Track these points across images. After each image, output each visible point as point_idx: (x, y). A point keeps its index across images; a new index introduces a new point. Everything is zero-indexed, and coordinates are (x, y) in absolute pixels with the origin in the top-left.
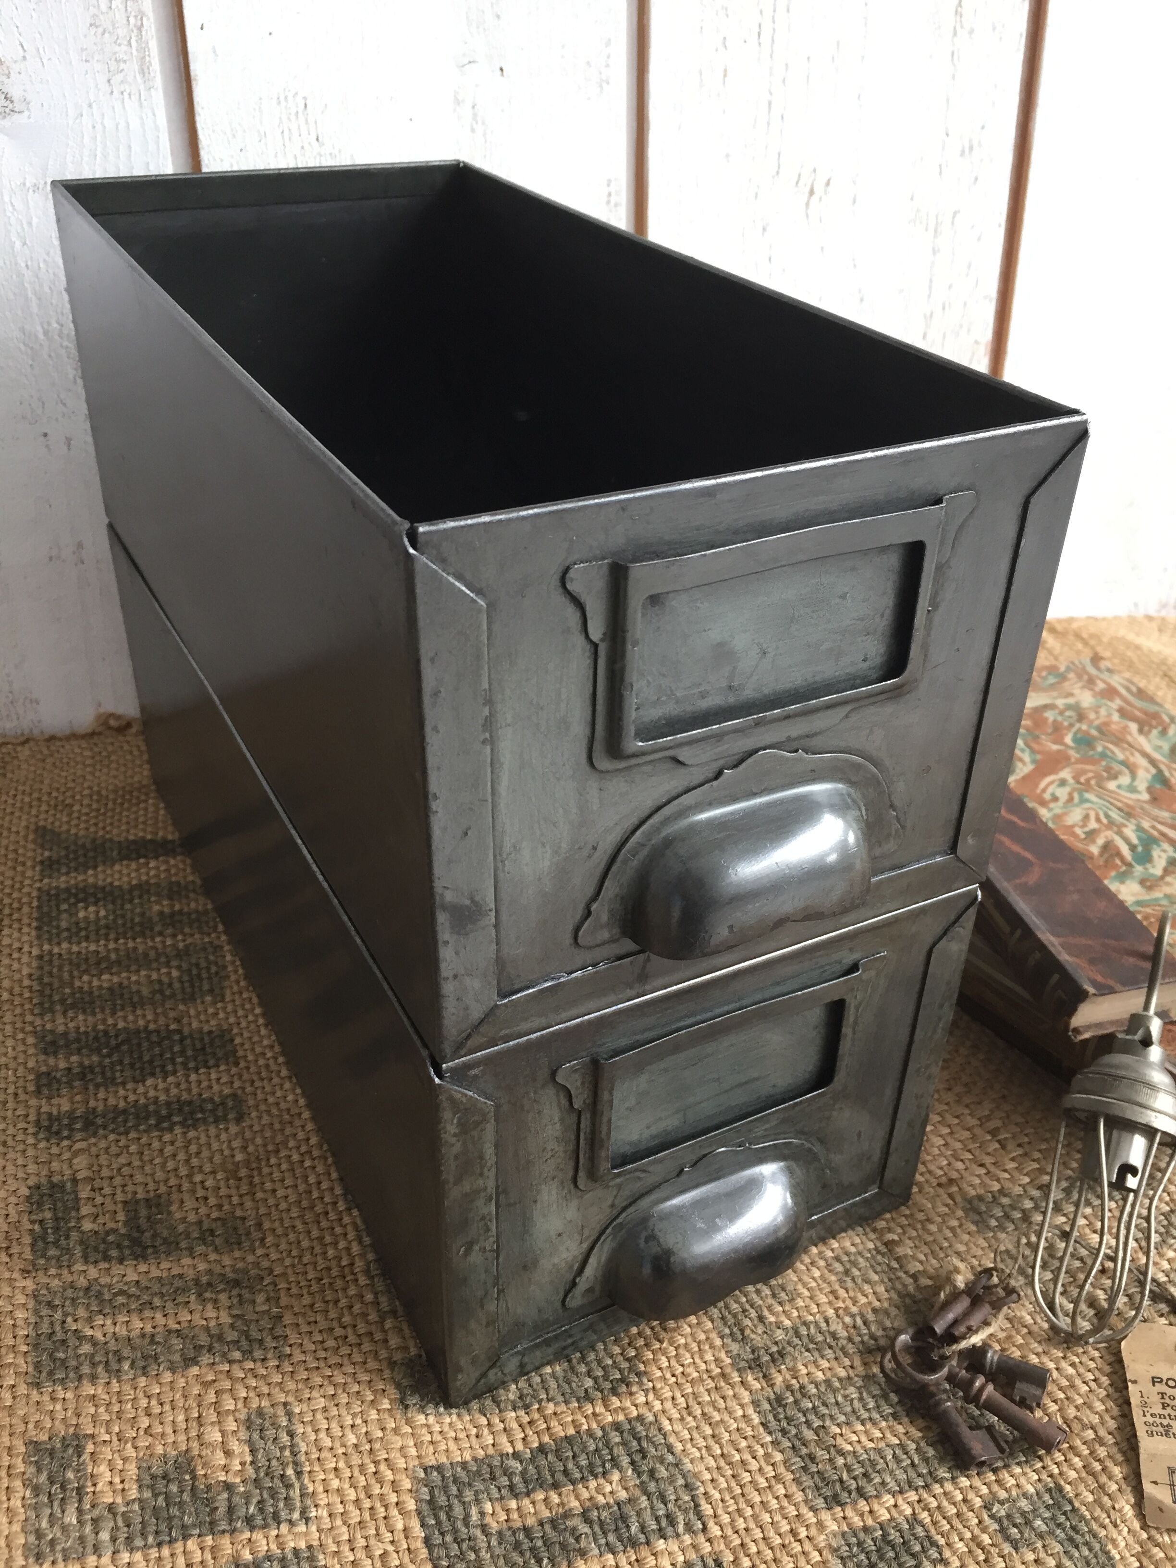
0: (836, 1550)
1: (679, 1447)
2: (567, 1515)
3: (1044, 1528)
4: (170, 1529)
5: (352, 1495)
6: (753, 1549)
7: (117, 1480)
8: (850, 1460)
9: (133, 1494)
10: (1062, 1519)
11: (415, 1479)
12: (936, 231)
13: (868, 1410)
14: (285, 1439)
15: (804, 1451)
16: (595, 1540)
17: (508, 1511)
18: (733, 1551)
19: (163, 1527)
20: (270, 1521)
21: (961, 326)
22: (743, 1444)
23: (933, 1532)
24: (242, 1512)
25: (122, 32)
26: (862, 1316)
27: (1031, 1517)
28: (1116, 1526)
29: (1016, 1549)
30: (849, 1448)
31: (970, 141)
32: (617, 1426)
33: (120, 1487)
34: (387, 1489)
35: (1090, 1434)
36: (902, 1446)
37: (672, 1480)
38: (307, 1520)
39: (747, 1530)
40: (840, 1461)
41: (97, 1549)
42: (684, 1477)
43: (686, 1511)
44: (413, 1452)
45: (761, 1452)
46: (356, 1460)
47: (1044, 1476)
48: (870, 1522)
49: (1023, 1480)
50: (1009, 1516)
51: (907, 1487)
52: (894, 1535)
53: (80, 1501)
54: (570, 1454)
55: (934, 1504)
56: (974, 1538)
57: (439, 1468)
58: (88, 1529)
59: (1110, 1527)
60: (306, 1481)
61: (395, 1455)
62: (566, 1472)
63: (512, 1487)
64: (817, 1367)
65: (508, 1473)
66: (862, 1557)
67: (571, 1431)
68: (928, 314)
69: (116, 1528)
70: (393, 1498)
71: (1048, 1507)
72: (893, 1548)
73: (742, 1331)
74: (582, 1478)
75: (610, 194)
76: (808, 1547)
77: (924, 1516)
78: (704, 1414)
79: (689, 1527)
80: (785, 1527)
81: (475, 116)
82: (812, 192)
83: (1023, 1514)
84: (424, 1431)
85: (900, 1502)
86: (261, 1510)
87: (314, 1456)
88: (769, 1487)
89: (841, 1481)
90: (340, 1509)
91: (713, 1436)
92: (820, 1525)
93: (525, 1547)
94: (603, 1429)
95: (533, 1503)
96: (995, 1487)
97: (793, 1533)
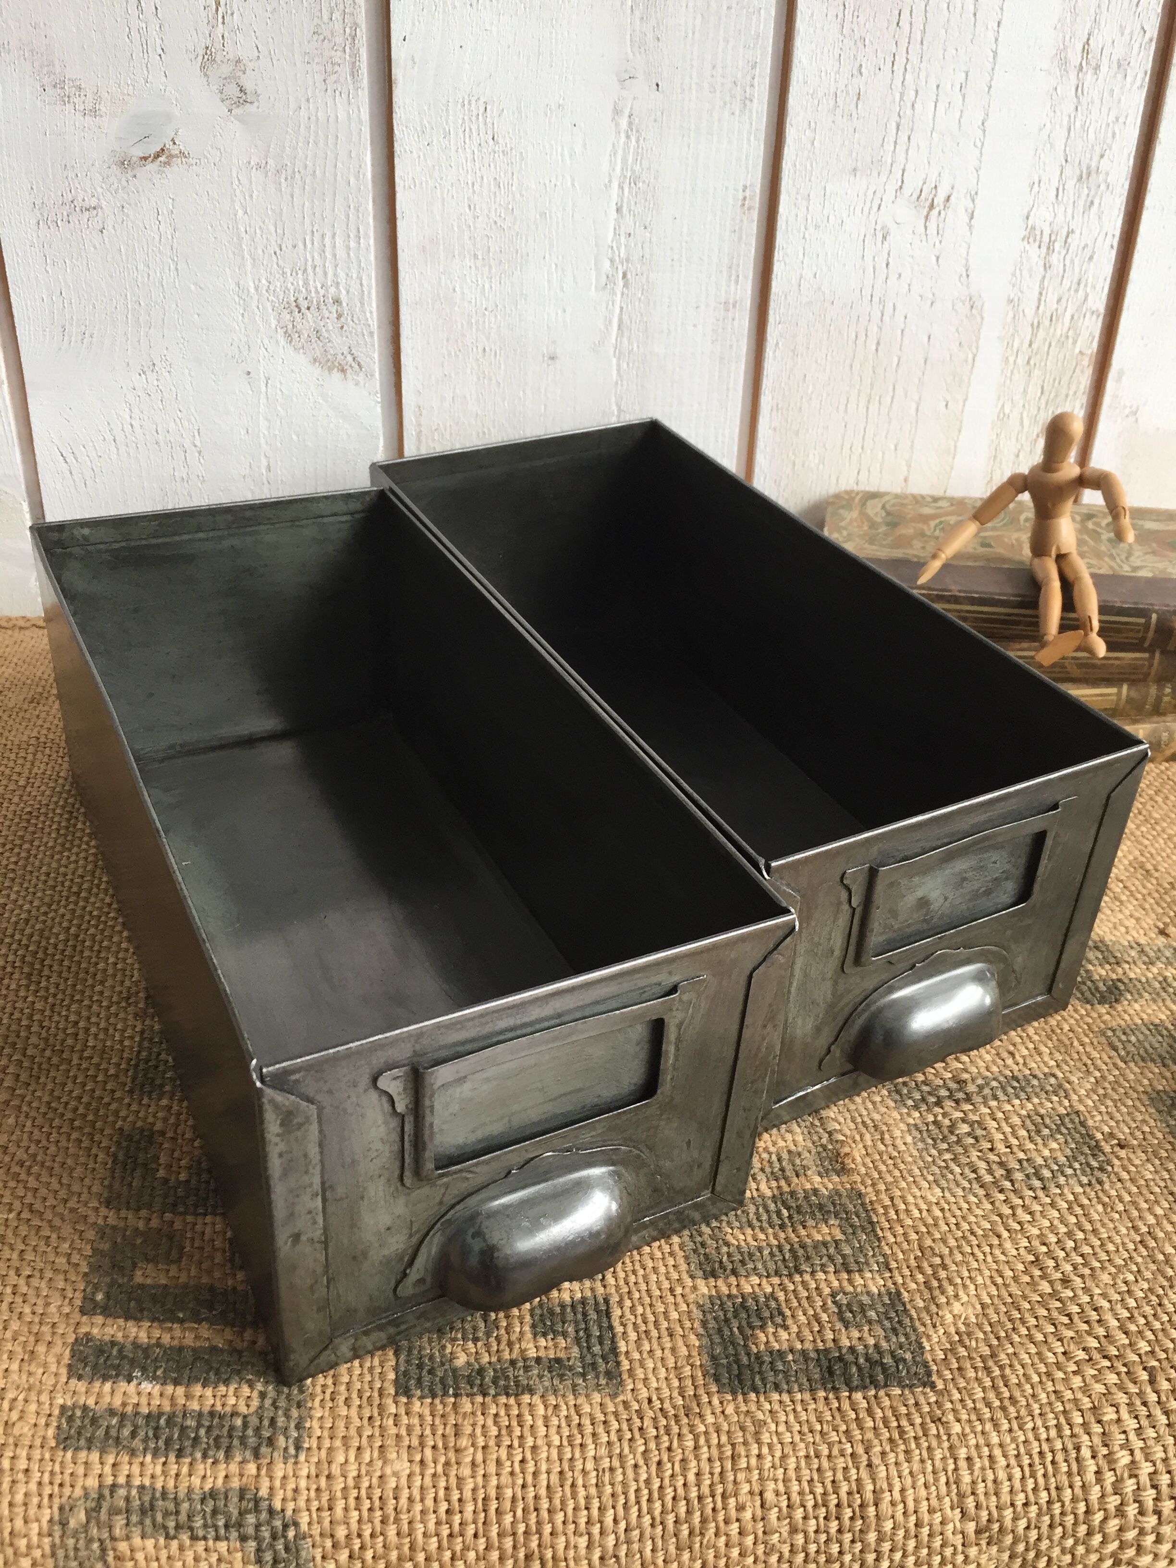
0: (703, 1306)
3: (875, 1318)
6: (636, 1295)
7: (174, 1165)
8: (733, 1249)
9: (184, 1176)
10: (893, 1315)
12: (1048, 248)
13: (760, 1220)
15: (698, 1239)
18: (621, 1295)
19: (201, 1203)
21: (1067, 337)
23: (784, 1305)
25: (339, 40)
27: (867, 1308)
28: (934, 1326)
29: (847, 1328)
30: (735, 1243)
31: (1089, 168)
33: (175, 1169)
35: (938, 1260)
36: (779, 1246)
39: (636, 1283)
40: (725, 1249)
47: (889, 1283)
48: (734, 1291)
49: (870, 1283)
50: (849, 1304)
51: (773, 1273)
52: (750, 1303)
55: (791, 1287)
56: (815, 1315)
59: (930, 1326)
66: (721, 1313)
68: (1036, 324)
71: (884, 1305)
72: (747, 1311)
75: (745, 199)
76: (679, 1299)
77: (781, 1296)
80: (666, 1285)
81: (630, 124)
82: (932, 206)
83: (861, 1304)
85: (764, 1282)
89: (721, 1262)
92: (695, 1288)
96: (845, 1284)
97: (672, 1290)
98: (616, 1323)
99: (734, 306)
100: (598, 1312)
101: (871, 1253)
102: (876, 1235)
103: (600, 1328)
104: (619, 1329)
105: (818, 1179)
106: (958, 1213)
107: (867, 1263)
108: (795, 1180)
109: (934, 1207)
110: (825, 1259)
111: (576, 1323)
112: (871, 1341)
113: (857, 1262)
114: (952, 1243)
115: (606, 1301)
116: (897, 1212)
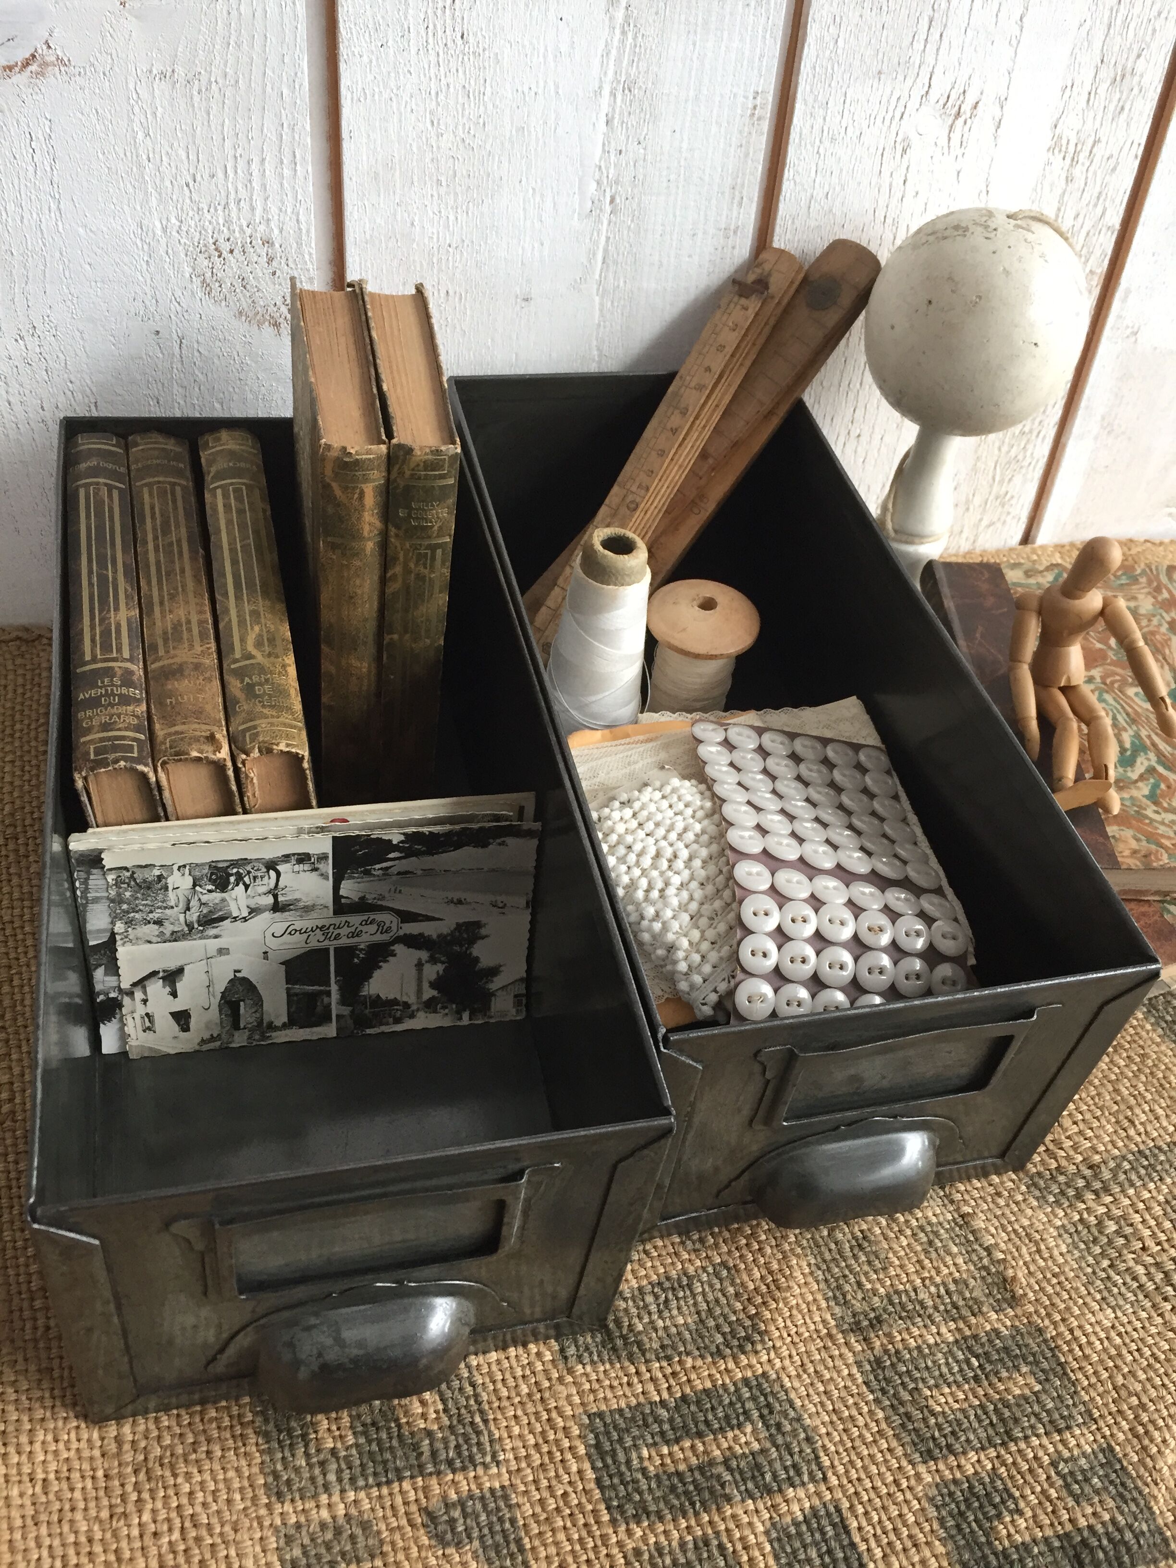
0: (932, 1500)
1: (798, 1403)
2: (712, 1463)
3: (1099, 1485)
4: (386, 1472)
5: (531, 1441)
6: (865, 1497)
7: (334, 1428)
8: (941, 1419)
9: (351, 1440)
10: (1114, 1477)
11: (581, 1426)
12: (1073, 159)
13: (953, 1374)
14: (469, 1390)
15: (902, 1410)
16: (737, 1487)
17: (662, 1456)
18: (849, 1498)
19: (380, 1469)
20: (467, 1463)
22: (851, 1401)
23: (1010, 1485)
24: (443, 1456)
26: (944, 1284)
27: (1089, 1475)
28: (1156, 1484)
29: (1078, 1504)
30: (939, 1409)
32: (746, 1381)
33: (337, 1433)
34: (560, 1435)
35: (1134, 1401)
36: (981, 1406)
37: (795, 1435)
38: (498, 1464)
39: (859, 1479)
40: (932, 1421)
41: (326, 1487)
42: (805, 1431)
43: (808, 1462)
44: (577, 1400)
45: (865, 1409)
46: (530, 1409)
47: (1099, 1437)
48: (958, 1475)
49: (1082, 1441)
50: (1071, 1473)
51: (987, 1445)
52: (978, 1488)
53: (306, 1446)
54: (708, 1406)
55: (1010, 1459)
56: (1043, 1492)
57: (600, 1415)
58: (317, 1471)
59: (1152, 1485)
60: (493, 1428)
61: (563, 1403)
62: (707, 1422)
63: (662, 1433)
64: (910, 1334)
65: (658, 1420)
66: (953, 1506)
67: (708, 1385)
69: (339, 1471)
70: (566, 1443)
71: (1102, 1465)
72: (978, 1500)
73: (844, 1295)
74: (721, 1428)
75: (755, 108)
76: (909, 1496)
77: (1002, 1471)
78: (816, 1372)
79: (812, 1479)
80: (889, 1478)
82: (958, 114)
83: (1083, 1471)
84: (584, 1379)
85: (983, 1457)
86: (459, 1454)
87: (496, 1404)
88: (875, 1441)
89: (933, 1438)
90: (523, 1452)
91: (825, 1392)
92: (918, 1476)
93: (680, 1490)
94: (735, 1384)
95: (682, 1449)
96: (1060, 1447)
97: (896, 1482)
98: (857, 1539)
99: (735, 232)
100: (834, 1525)
101: (1071, 1402)
102: (1069, 1379)
103: (843, 1548)
104: (863, 1547)
105: (993, 1316)
106: (1135, 1335)
107: (1071, 1416)
108: (973, 1320)
109: (1113, 1334)
110: (1033, 1420)
111: (816, 1544)
112: (1107, 1517)
113: (1062, 1417)
114: (1142, 1376)
115: (838, 1510)
116: (1080, 1346)
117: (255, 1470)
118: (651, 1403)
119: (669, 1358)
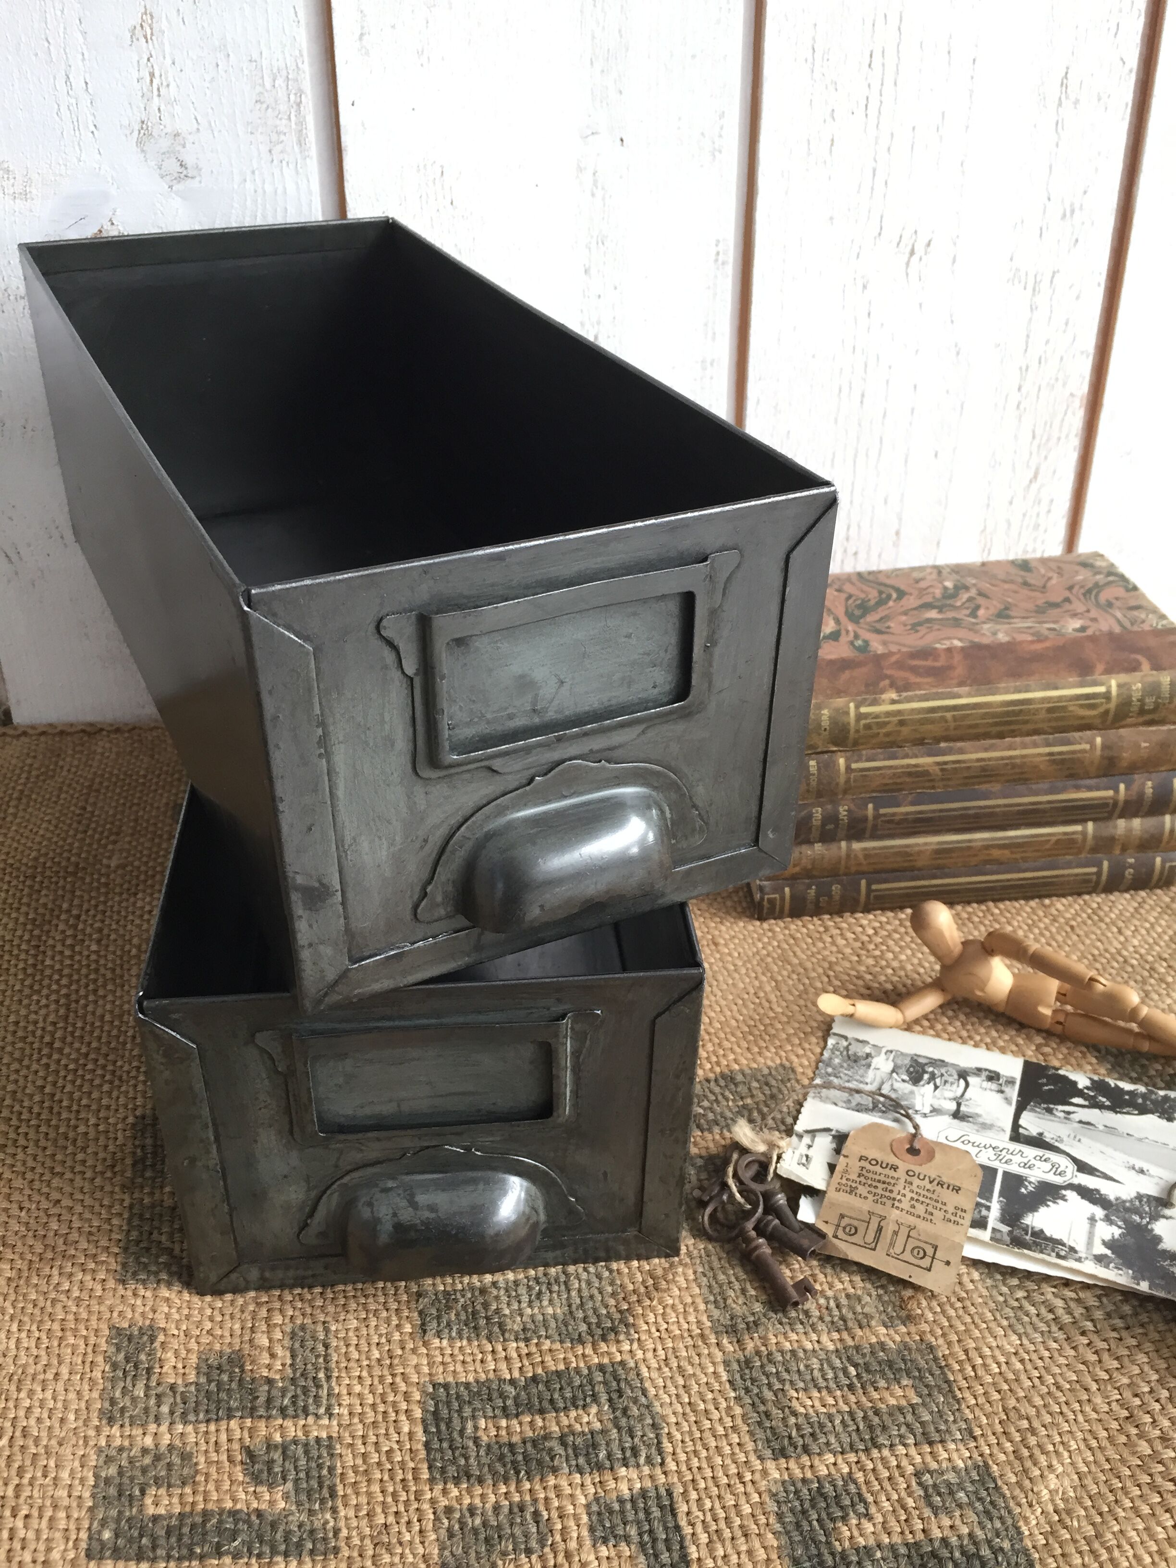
0: (775, 1495)
1: (652, 1392)
2: (547, 1437)
3: (965, 1500)
4: (218, 1410)
5: (370, 1399)
6: (702, 1485)
7: (180, 1366)
8: (801, 1420)
9: (192, 1378)
10: (984, 1494)
11: (424, 1392)
12: (1034, 290)
13: (826, 1380)
14: (321, 1349)
15: (762, 1408)
16: (567, 1460)
17: (498, 1428)
18: (684, 1484)
19: (213, 1407)
20: (300, 1412)
21: (1057, 379)
22: (710, 1396)
23: (864, 1488)
24: (278, 1403)
25: (283, 107)
26: (836, 1299)
27: (955, 1488)
28: (1031, 1506)
29: (936, 1515)
30: (802, 1410)
31: (1072, 205)
32: (601, 1368)
33: (182, 1371)
34: (400, 1398)
35: (1025, 1424)
36: (851, 1413)
37: (641, 1418)
38: (331, 1416)
39: (699, 1468)
40: (792, 1420)
41: (157, 1419)
42: (653, 1418)
43: (649, 1446)
44: (426, 1370)
45: (723, 1405)
46: (377, 1372)
47: (976, 1455)
48: (809, 1475)
49: (955, 1456)
50: (935, 1486)
51: (848, 1449)
52: (828, 1488)
53: (148, 1379)
54: (558, 1386)
55: (870, 1466)
56: (899, 1500)
57: (446, 1386)
58: (152, 1402)
59: (1025, 1506)
60: (334, 1384)
61: (410, 1370)
62: (552, 1401)
63: (504, 1409)
64: (786, 1338)
65: (503, 1396)
66: (797, 1503)
67: (561, 1367)
68: (1024, 368)
69: (174, 1404)
70: (404, 1405)
71: (973, 1482)
72: (825, 1499)
73: (725, 1300)
74: (565, 1408)
75: (718, 253)
76: (750, 1488)
77: (859, 1476)
78: (679, 1367)
79: (649, 1461)
80: (733, 1470)
81: (595, 183)
82: (912, 253)
83: (949, 1484)
84: (437, 1352)
85: (840, 1460)
86: (294, 1403)
87: (343, 1365)
88: (726, 1435)
89: (790, 1437)
90: (359, 1409)
91: (684, 1387)
92: (765, 1472)
93: (508, 1459)
94: (589, 1368)
95: (520, 1424)
96: (928, 1459)
97: (739, 1475)
98: (683, 1523)
100: (661, 1508)
101: (951, 1419)
102: (954, 1397)
103: (666, 1529)
104: (688, 1530)
105: (883, 1330)
106: (1040, 1363)
107: (948, 1431)
108: (859, 1333)
109: (1014, 1359)
110: (903, 1429)
111: (639, 1523)
112: (965, 1530)
113: (938, 1431)
114: (1038, 1401)
115: (670, 1493)
116: (973, 1367)
117: (95, 1394)
118: (500, 1380)
119: (527, 1340)
